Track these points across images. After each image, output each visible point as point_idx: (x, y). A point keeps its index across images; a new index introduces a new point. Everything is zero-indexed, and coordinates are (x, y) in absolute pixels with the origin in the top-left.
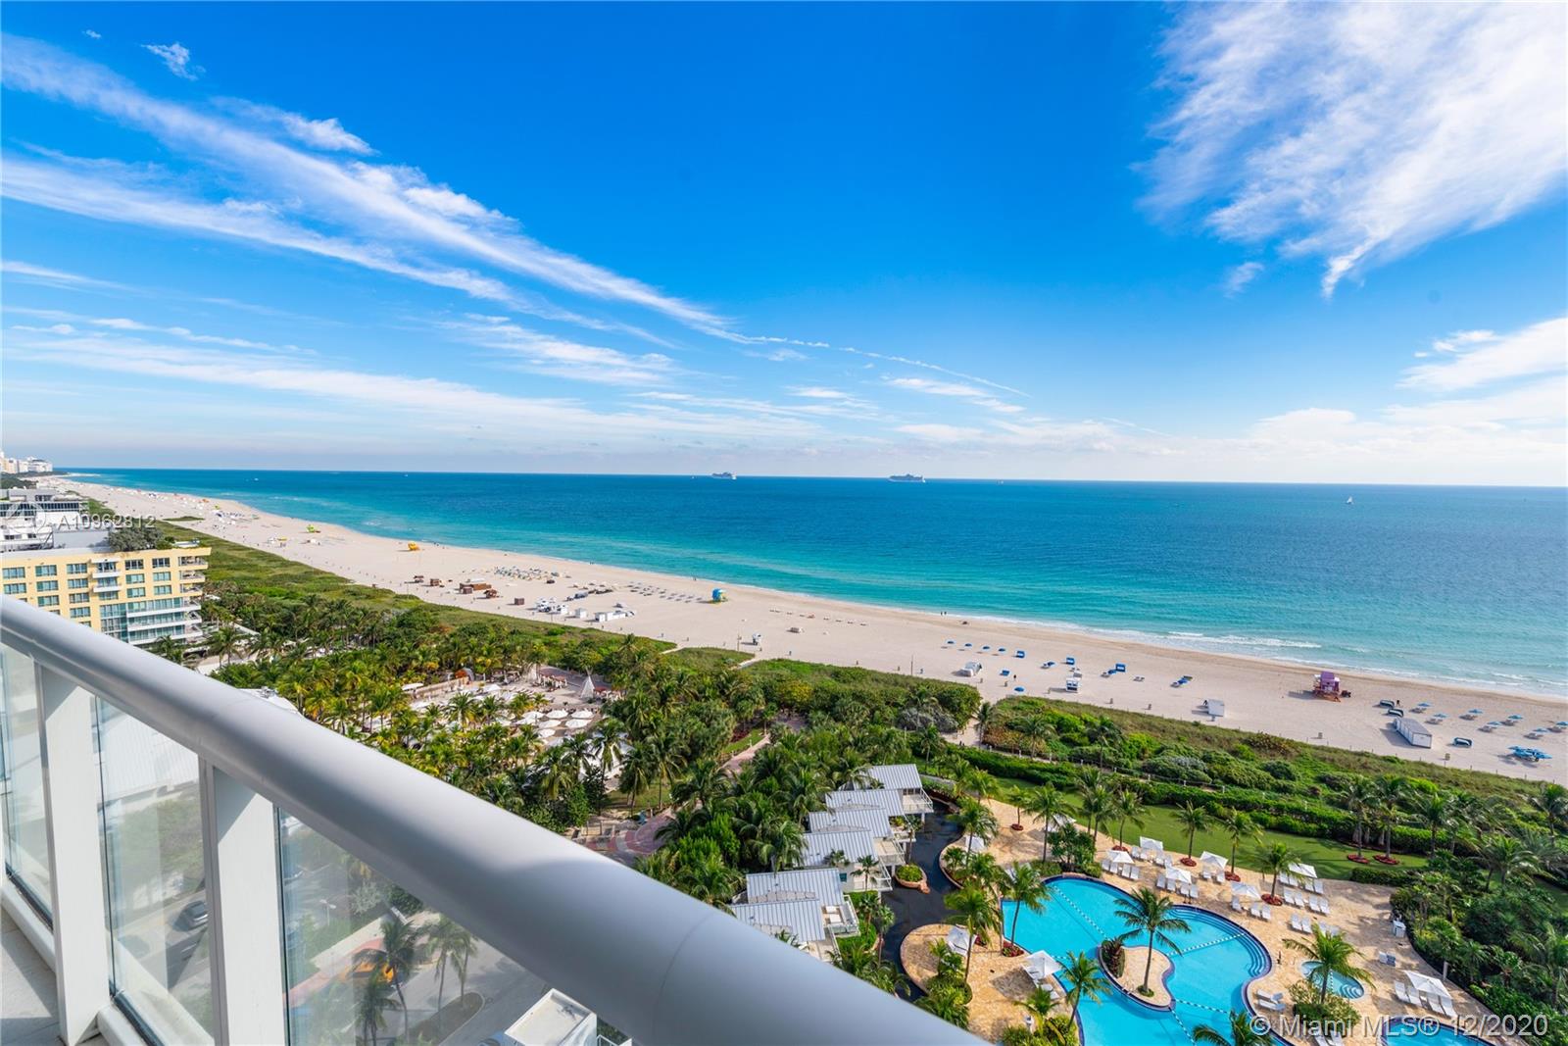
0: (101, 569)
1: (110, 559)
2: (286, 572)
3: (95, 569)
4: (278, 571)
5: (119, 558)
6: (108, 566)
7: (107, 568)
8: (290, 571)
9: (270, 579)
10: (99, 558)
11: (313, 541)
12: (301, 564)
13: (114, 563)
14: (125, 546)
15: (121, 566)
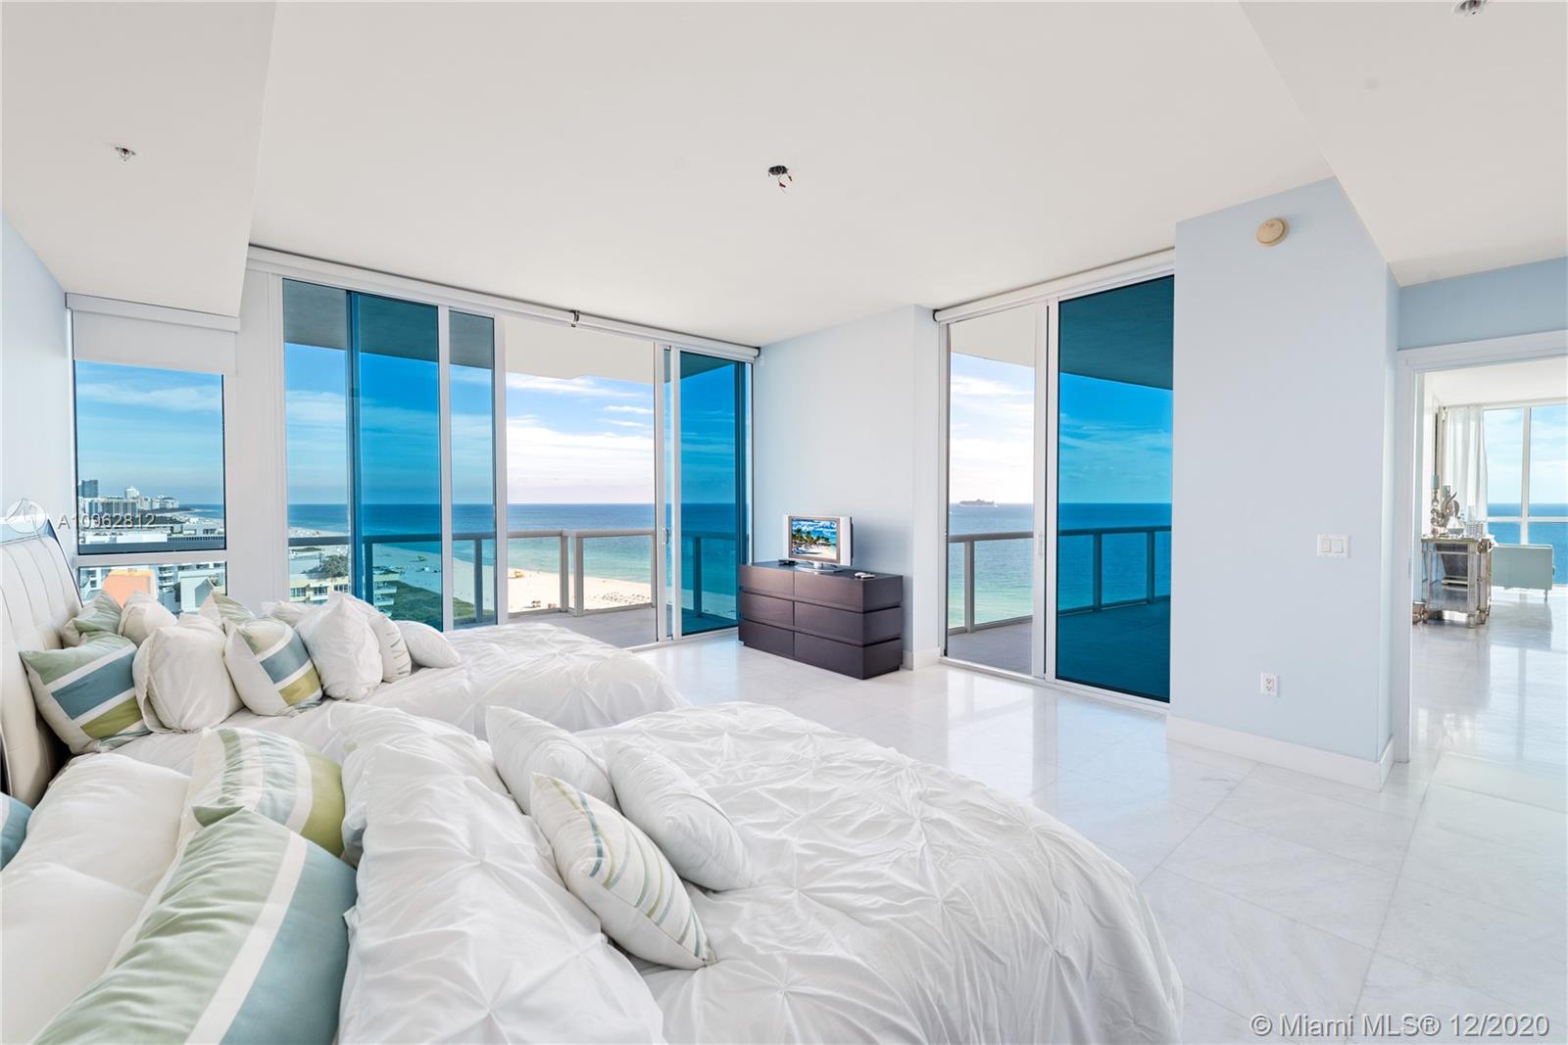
0: (316, 593)
1: (324, 583)
2: (418, 598)
3: (312, 593)
4: (411, 597)
5: (329, 583)
6: (320, 590)
7: (320, 592)
8: (419, 597)
9: (406, 604)
10: (315, 584)
11: (427, 569)
12: (427, 591)
13: (326, 587)
14: (336, 572)
15: (331, 589)
